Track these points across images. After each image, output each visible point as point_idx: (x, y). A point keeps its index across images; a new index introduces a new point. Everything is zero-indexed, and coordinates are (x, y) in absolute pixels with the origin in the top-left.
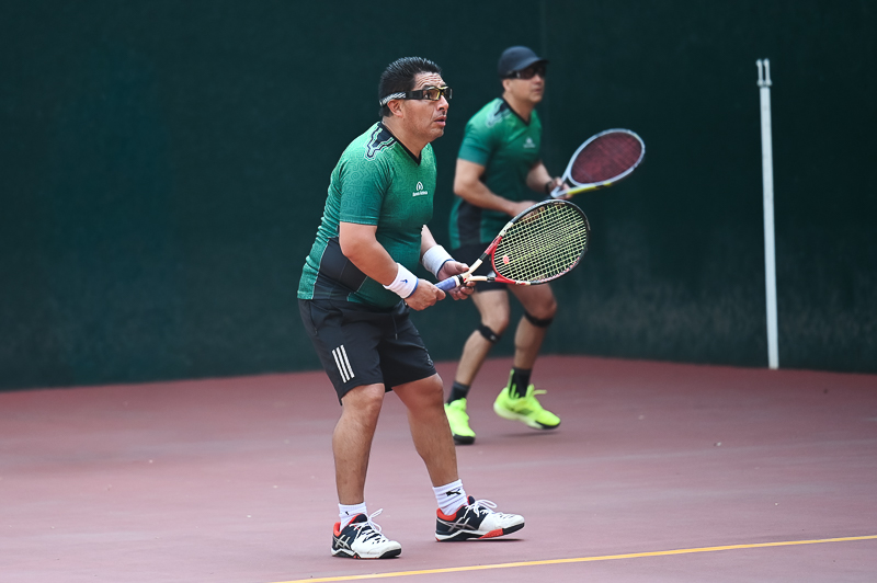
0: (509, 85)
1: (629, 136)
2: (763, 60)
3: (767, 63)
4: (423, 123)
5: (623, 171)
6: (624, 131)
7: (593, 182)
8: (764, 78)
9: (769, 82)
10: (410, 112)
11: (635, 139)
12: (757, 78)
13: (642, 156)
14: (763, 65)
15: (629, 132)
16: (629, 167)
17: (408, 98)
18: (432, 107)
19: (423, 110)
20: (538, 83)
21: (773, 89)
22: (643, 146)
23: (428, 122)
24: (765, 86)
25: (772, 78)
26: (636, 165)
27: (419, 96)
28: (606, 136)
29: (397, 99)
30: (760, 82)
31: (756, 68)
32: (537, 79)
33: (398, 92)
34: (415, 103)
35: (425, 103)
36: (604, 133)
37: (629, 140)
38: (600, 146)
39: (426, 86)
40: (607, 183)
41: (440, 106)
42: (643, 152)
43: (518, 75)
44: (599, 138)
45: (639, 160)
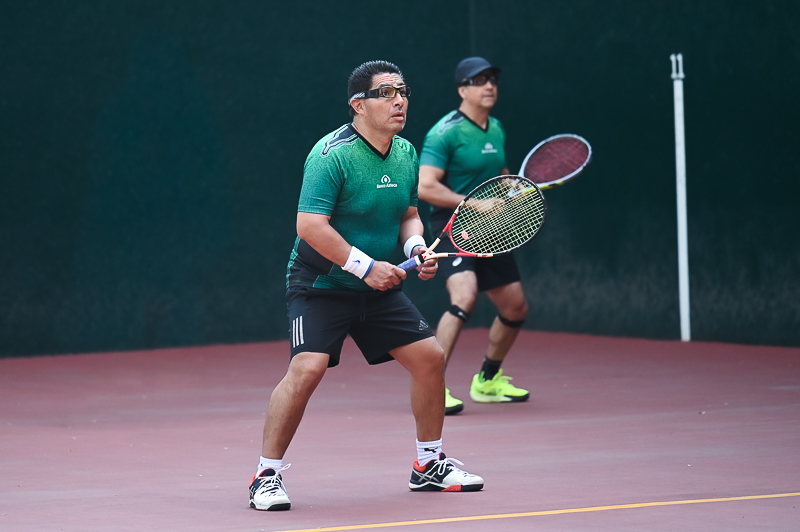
0: (463, 92)
1: (575, 140)
2: (676, 54)
3: (680, 57)
4: (382, 118)
5: (573, 171)
6: (570, 135)
7: (546, 182)
8: (677, 71)
9: (681, 75)
10: (370, 109)
11: (581, 142)
12: (670, 71)
13: (589, 156)
14: (677, 59)
15: (575, 136)
16: (579, 167)
17: (367, 97)
18: (389, 104)
19: (380, 107)
20: (491, 90)
21: (686, 82)
22: (590, 148)
23: (386, 118)
24: (678, 79)
25: (685, 71)
26: (585, 165)
27: (376, 94)
28: (553, 141)
29: (359, 98)
30: (674, 75)
31: (670, 62)
32: (489, 85)
33: (358, 92)
34: (373, 101)
35: (381, 101)
36: (552, 138)
37: (576, 144)
38: (549, 150)
39: (382, 86)
40: (559, 181)
41: (396, 103)
42: (590, 152)
43: (471, 82)
44: (547, 143)
45: (587, 160)
